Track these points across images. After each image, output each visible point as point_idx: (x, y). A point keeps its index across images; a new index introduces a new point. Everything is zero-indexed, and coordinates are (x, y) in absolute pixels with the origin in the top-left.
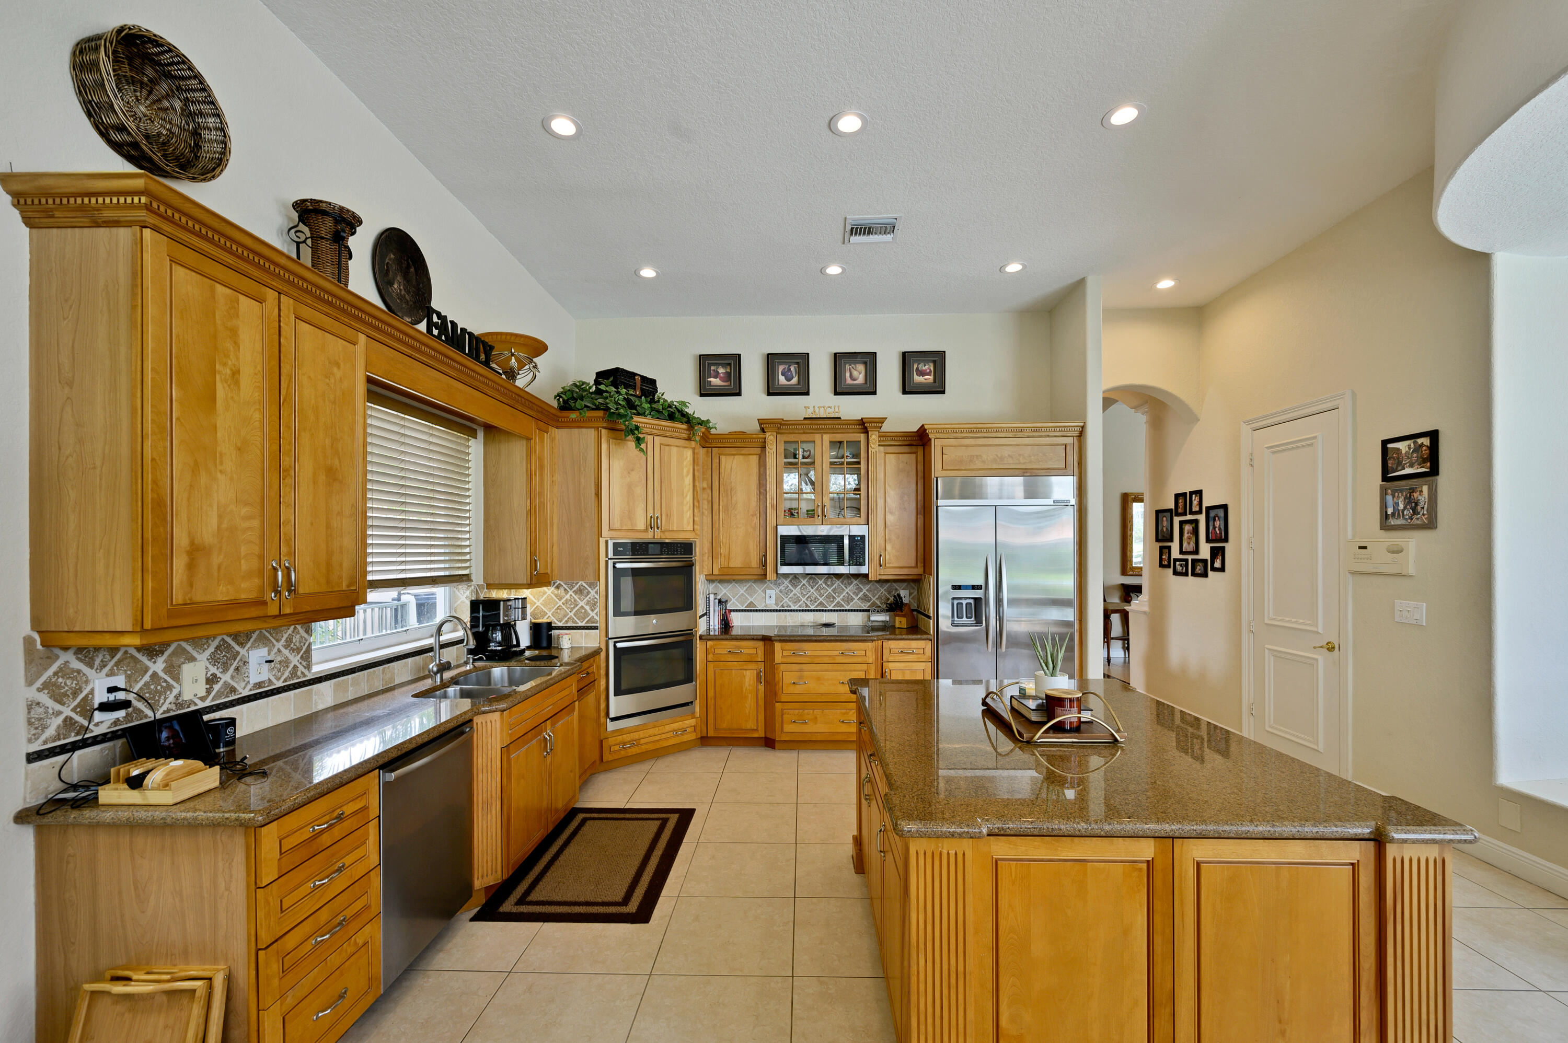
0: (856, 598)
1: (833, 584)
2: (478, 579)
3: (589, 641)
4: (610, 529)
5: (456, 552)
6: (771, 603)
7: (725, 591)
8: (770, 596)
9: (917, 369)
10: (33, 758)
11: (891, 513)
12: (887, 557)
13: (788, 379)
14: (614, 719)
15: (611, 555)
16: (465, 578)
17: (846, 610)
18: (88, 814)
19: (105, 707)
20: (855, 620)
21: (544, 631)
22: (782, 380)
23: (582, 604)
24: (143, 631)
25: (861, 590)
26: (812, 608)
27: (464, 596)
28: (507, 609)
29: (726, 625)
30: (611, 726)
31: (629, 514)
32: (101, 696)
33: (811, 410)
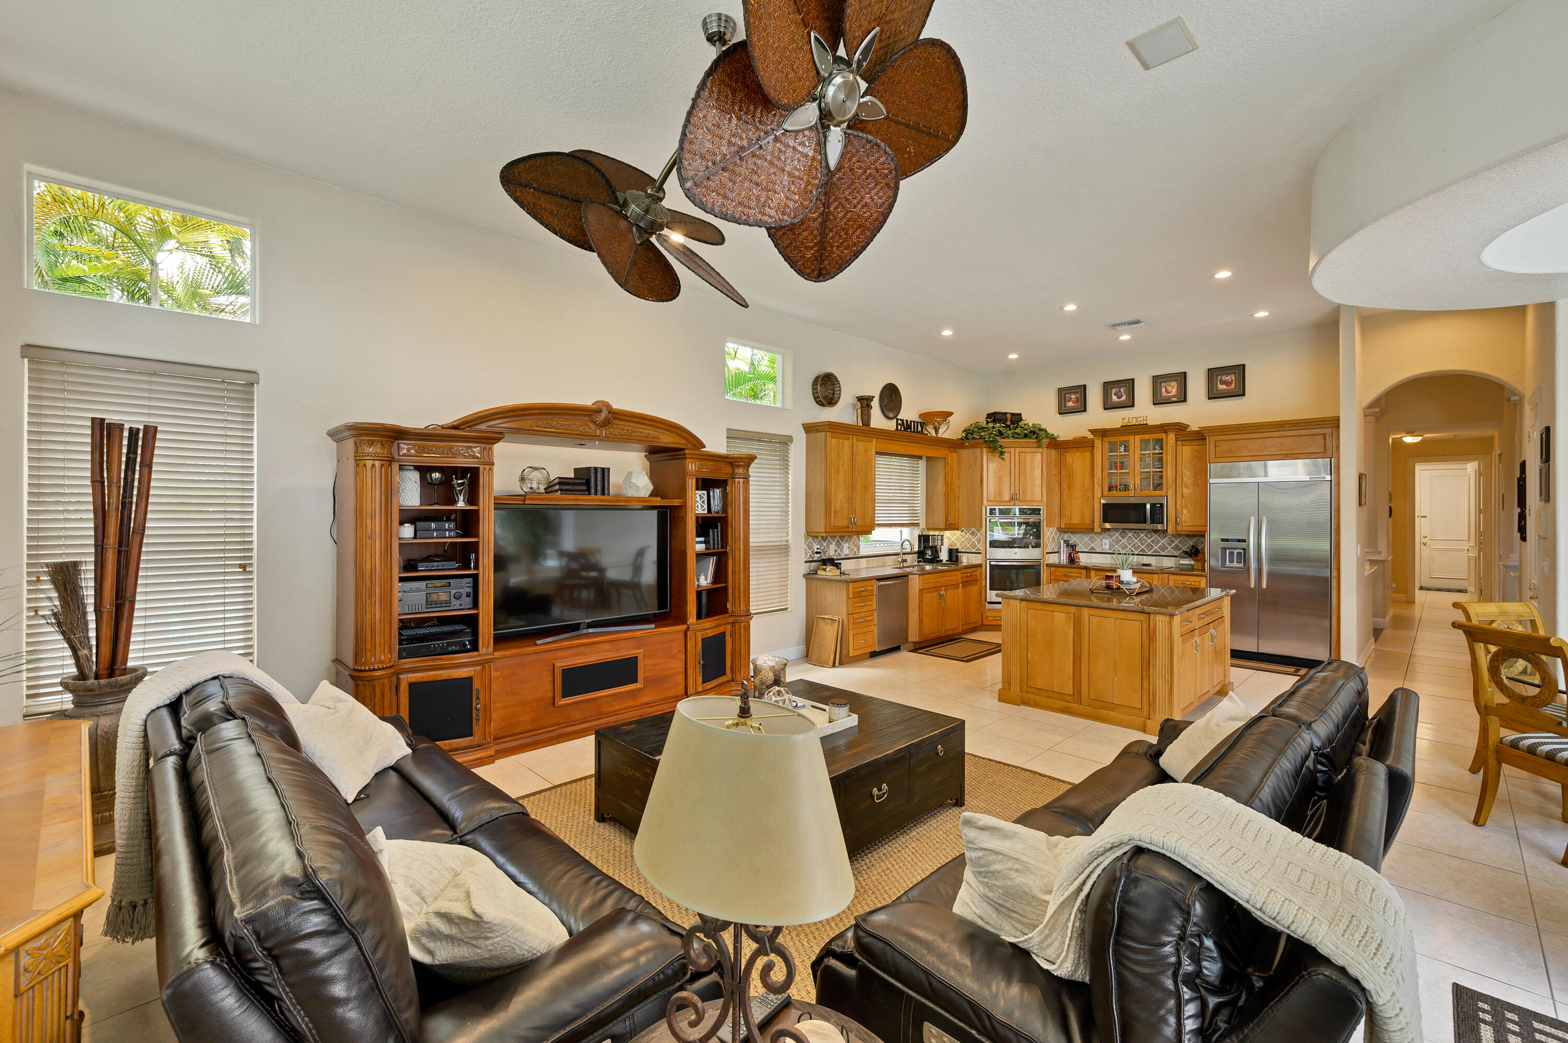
0: (1170, 548)
1: (1151, 537)
2: (923, 525)
3: (975, 560)
4: (988, 501)
5: (914, 514)
6: (1106, 548)
7: (1075, 539)
8: (1105, 543)
9: (1221, 380)
10: (806, 562)
11: (1187, 488)
12: (1184, 518)
13: (1119, 398)
14: (990, 603)
15: (988, 515)
16: (918, 525)
17: (1161, 556)
18: (816, 576)
19: (817, 553)
20: (1168, 563)
21: (954, 553)
22: (1115, 398)
23: (974, 540)
24: (826, 532)
25: (1174, 542)
26: (1136, 552)
27: (917, 532)
28: (934, 539)
29: (1072, 560)
30: (988, 606)
31: (1000, 492)
32: (816, 550)
33: (1127, 420)
